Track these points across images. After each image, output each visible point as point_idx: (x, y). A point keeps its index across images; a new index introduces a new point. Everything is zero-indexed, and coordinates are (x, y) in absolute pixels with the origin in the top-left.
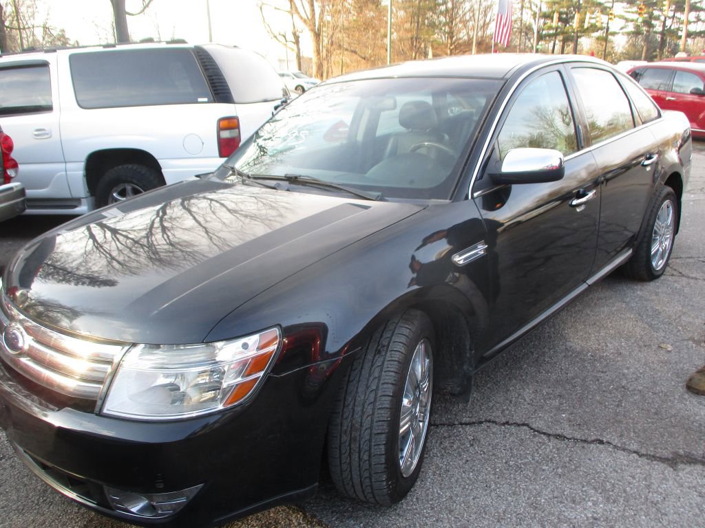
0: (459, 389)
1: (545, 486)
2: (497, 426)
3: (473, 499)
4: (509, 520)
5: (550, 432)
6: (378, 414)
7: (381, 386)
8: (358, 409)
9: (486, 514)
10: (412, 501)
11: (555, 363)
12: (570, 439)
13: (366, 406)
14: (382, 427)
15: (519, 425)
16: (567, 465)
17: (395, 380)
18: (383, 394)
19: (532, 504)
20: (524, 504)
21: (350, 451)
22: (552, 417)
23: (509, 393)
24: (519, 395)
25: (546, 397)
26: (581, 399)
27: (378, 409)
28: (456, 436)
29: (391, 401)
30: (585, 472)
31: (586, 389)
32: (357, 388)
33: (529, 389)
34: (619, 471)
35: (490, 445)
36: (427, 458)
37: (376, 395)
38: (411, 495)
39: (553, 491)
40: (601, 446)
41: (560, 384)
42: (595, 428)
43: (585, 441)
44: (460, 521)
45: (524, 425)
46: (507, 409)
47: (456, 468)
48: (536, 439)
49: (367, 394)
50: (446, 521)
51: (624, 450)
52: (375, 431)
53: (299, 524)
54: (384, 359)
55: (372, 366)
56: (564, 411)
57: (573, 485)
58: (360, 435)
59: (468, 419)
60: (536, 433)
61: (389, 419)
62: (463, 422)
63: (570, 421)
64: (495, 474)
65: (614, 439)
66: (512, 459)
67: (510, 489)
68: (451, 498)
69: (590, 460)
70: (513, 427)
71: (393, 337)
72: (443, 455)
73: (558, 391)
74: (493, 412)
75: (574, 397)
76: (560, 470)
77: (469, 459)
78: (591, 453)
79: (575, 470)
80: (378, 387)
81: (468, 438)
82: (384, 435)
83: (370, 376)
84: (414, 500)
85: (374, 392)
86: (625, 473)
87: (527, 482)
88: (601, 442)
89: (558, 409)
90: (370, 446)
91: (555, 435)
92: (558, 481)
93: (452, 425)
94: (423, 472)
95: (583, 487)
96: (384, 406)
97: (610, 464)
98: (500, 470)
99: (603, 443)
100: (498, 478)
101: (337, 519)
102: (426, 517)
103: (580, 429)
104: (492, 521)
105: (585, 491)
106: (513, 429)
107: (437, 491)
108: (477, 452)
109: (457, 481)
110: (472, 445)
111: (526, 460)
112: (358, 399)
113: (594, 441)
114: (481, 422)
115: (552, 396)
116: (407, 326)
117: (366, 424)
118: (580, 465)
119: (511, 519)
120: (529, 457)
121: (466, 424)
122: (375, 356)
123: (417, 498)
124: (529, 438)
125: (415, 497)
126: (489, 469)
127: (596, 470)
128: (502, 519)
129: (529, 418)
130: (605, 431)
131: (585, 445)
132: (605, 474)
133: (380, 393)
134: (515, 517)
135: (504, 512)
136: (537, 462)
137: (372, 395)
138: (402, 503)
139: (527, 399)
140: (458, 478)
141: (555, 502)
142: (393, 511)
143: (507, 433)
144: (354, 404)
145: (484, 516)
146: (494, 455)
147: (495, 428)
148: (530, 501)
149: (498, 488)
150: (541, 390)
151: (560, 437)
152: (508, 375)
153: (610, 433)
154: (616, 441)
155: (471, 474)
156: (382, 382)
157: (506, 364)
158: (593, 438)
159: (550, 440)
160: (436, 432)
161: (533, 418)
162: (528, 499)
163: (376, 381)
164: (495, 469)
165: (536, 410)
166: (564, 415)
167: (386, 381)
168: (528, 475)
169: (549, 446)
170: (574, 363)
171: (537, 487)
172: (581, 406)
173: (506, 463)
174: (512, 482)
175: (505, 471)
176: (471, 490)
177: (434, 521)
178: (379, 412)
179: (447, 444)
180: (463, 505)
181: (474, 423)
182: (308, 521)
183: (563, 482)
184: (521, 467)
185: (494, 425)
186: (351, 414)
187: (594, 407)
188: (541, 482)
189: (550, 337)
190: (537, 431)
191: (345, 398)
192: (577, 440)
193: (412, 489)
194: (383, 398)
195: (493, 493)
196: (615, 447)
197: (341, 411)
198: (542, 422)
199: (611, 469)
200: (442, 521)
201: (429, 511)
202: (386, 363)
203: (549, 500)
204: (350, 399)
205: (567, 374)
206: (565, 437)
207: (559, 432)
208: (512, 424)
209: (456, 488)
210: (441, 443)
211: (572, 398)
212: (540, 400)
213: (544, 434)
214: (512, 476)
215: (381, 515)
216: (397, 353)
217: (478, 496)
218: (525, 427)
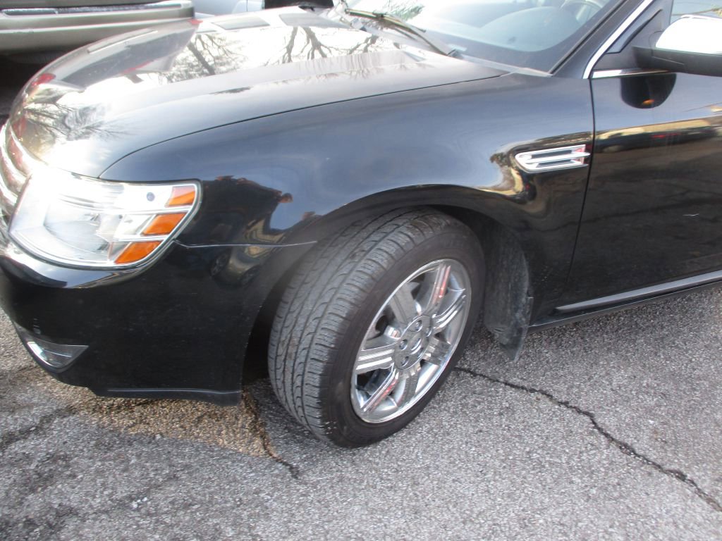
0: (507, 340)
1: (558, 503)
2: (550, 403)
3: (454, 481)
4: (478, 526)
5: (617, 436)
6: (321, 335)
7: (334, 302)
8: (302, 321)
9: (454, 506)
10: (380, 453)
11: (687, 351)
12: (639, 456)
13: (310, 320)
14: (321, 354)
15: (579, 412)
16: (610, 488)
17: (355, 299)
18: (334, 311)
19: (524, 519)
20: (512, 515)
21: (284, 368)
22: (633, 418)
23: (594, 367)
24: (607, 374)
25: (643, 389)
26: (691, 410)
27: (323, 329)
28: (490, 396)
29: (342, 324)
30: (628, 507)
31: (710, 398)
32: (309, 294)
33: (625, 371)
34: (681, 527)
35: (523, 422)
36: (435, 408)
37: (326, 309)
38: (384, 444)
39: (564, 515)
40: (678, 483)
41: (674, 380)
42: (687, 455)
43: (659, 467)
44: (417, 501)
45: (587, 414)
46: (578, 387)
47: (461, 434)
48: (591, 439)
49: (317, 305)
50: (401, 494)
51: (709, 500)
52: (312, 355)
53: (243, 427)
54: (355, 267)
55: (337, 271)
56: (654, 416)
57: (599, 518)
58: (296, 353)
59: (519, 380)
60: (596, 430)
61: (333, 346)
62: (510, 382)
63: (656, 432)
64: (503, 461)
65: (704, 481)
66: (539, 452)
67: (508, 489)
68: (428, 467)
69: (647, 494)
70: (570, 411)
71: (381, 243)
72: (455, 413)
73: (663, 389)
74: (556, 383)
75: (683, 403)
76: (594, 491)
77: (485, 429)
78: (655, 485)
79: (615, 499)
80: (331, 300)
81: (501, 404)
82: (321, 364)
83: (328, 283)
84: (383, 452)
85: (325, 306)
86: (687, 532)
87: (537, 488)
88: (682, 477)
89: (649, 411)
90: (304, 370)
91: (620, 443)
92: (581, 503)
93: (494, 380)
94: (418, 423)
95: (611, 527)
96: (330, 327)
97: (673, 513)
98: (514, 459)
99: (684, 480)
100: (504, 467)
101: (285, 437)
102: (382, 479)
103: (662, 447)
104: (456, 518)
105: (610, 534)
106: (569, 414)
107: (417, 453)
108: (501, 425)
109: (449, 451)
110: (501, 414)
111: (558, 460)
112: (305, 308)
113: (671, 471)
114: (533, 391)
115: (652, 391)
116: (410, 234)
117: (305, 343)
118: (629, 495)
119: (481, 527)
120: (564, 458)
121: (512, 386)
122: (346, 259)
123: (388, 452)
124: (581, 433)
125: (386, 449)
126: (501, 452)
127: (646, 511)
128: (471, 521)
129: (600, 407)
130: (697, 464)
131: (655, 472)
132: (657, 522)
133: (331, 309)
134: (489, 525)
135: (480, 513)
136: (571, 468)
137: (322, 309)
138: (366, 450)
139: (614, 383)
140: (453, 448)
141: (556, 530)
142: (350, 454)
143: (556, 416)
144: (299, 313)
145: (451, 507)
146: (520, 437)
147: (545, 404)
148: (523, 515)
149: (495, 481)
150: (642, 378)
151: (626, 448)
152: (610, 344)
153: (705, 469)
154: (705, 485)
155: (474, 449)
156: (338, 295)
157: (617, 331)
158: (674, 467)
159: (608, 447)
160: (468, 382)
161: (605, 410)
162: (523, 510)
163: (332, 292)
164: (507, 455)
165: (616, 402)
166: (651, 422)
167: (344, 296)
168: (545, 479)
169: (602, 454)
170: (714, 359)
171: (547, 500)
172: (686, 417)
173: (528, 453)
174: (519, 480)
175: (518, 463)
176: (460, 468)
177: (388, 487)
178: (323, 332)
179: (470, 402)
180: (435, 482)
181: (523, 388)
182: (255, 427)
183: (588, 509)
184: (544, 467)
185: (547, 400)
186: (293, 324)
187: (704, 426)
188: (556, 496)
189: (701, 315)
190: (599, 429)
191: (292, 302)
192: (648, 461)
193: (390, 438)
194: (333, 317)
195: (483, 484)
196: (700, 492)
197: (284, 316)
198: (613, 420)
199: (671, 520)
200: (395, 491)
201: (390, 473)
202: (354, 273)
203: (550, 525)
204: (297, 305)
205: (694, 369)
206: (634, 451)
207: (629, 441)
208: (571, 407)
209: (443, 458)
210: (464, 397)
211: (679, 404)
212: (631, 391)
213: (607, 435)
214: (524, 472)
215: (333, 454)
216: (374, 264)
217: (463, 480)
218: (587, 419)
